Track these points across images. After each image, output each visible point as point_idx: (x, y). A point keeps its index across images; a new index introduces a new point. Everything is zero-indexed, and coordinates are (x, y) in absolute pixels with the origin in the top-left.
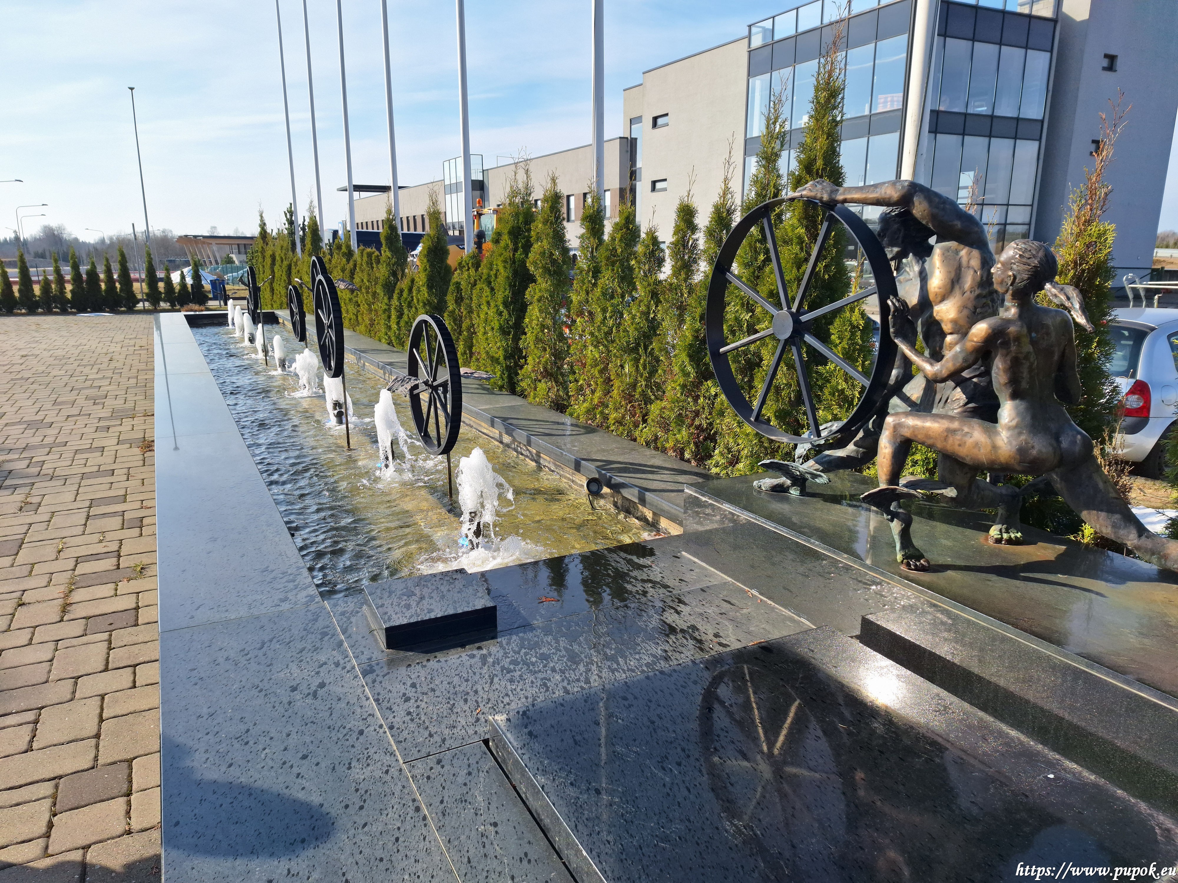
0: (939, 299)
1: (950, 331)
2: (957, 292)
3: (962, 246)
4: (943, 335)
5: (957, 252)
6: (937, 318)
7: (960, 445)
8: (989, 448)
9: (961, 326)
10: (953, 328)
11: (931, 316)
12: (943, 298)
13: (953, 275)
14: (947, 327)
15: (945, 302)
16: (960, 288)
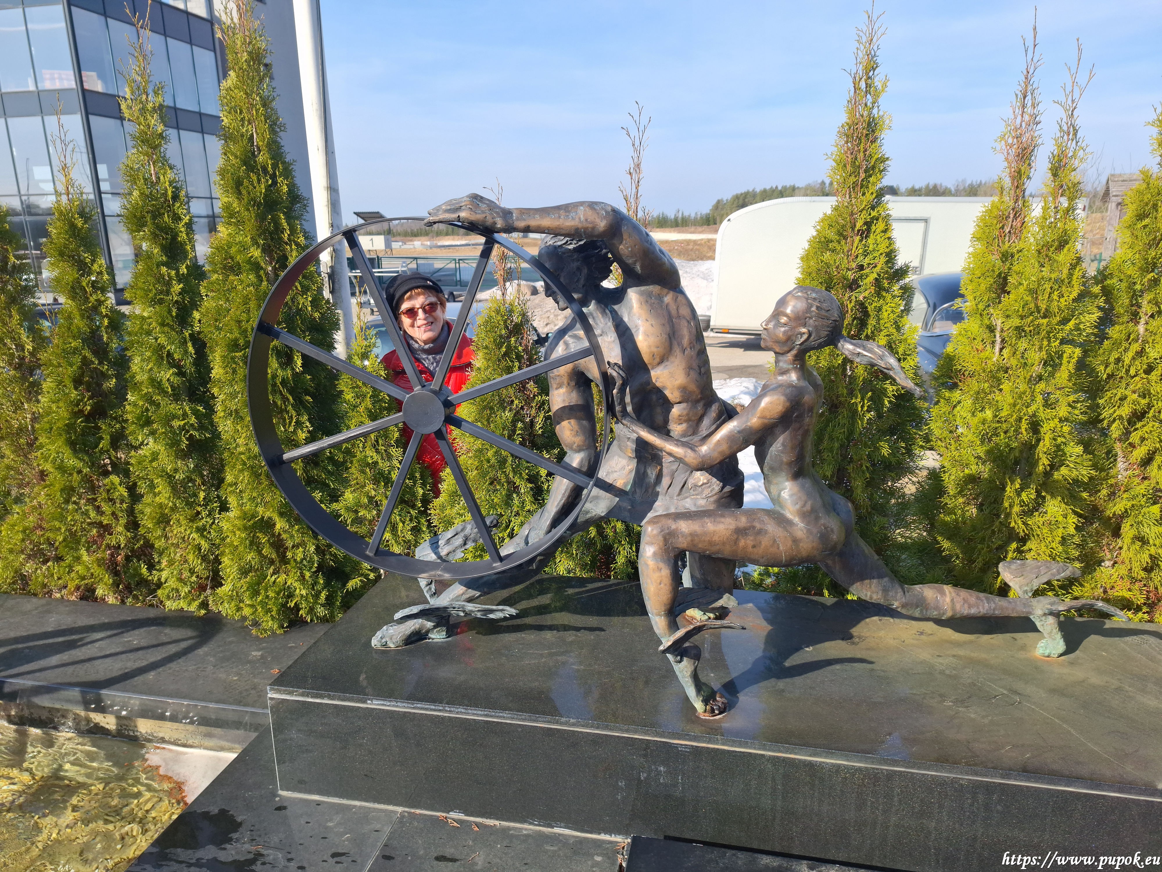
0: (657, 360)
1: (678, 400)
2: (677, 351)
3: (665, 291)
4: (667, 405)
5: (660, 298)
6: (658, 384)
7: (754, 546)
8: (789, 543)
9: (690, 392)
10: (682, 396)
11: (649, 381)
12: (663, 359)
13: (668, 329)
14: (672, 395)
15: (663, 365)
16: (679, 344)
